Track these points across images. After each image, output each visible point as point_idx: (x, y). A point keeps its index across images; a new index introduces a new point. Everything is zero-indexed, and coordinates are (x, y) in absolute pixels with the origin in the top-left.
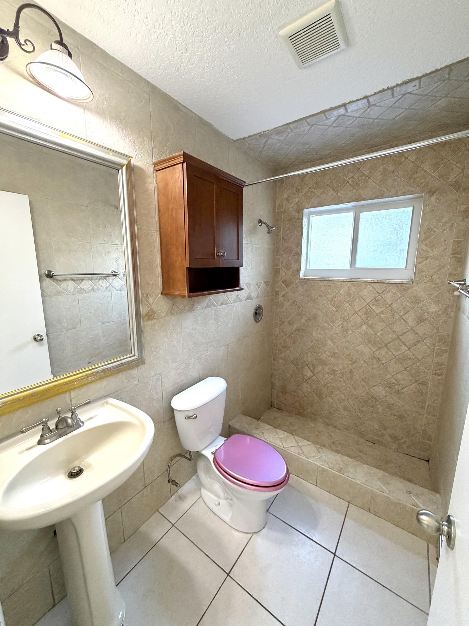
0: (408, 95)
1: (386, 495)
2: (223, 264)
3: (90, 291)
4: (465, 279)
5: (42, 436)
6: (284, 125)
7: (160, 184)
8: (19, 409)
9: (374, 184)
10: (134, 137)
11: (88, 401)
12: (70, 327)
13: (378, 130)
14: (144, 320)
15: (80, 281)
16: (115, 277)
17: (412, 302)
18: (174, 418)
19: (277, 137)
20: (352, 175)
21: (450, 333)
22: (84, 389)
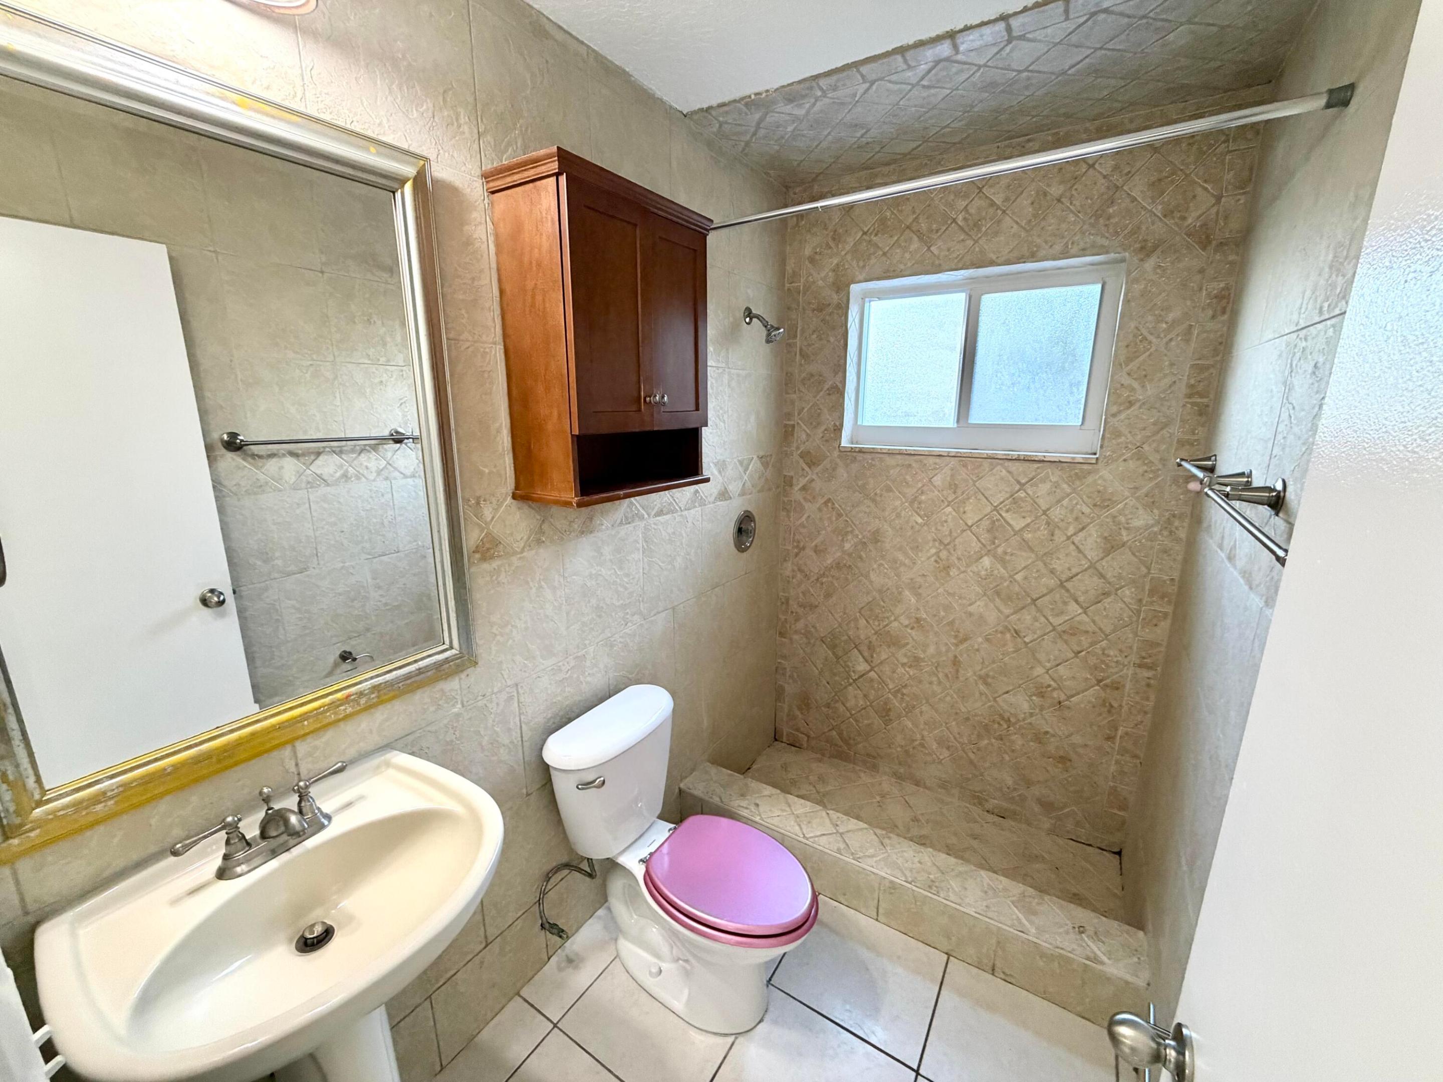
0: (1102, 16)
1: (1030, 938)
2: (664, 423)
3: (338, 481)
4: (1215, 455)
5: (226, 857)
6: (804, 80)
7: (502, 225)
8: (162, 795)
9: (1015, 226)
10: (430, 105)
11: (340, 764)
12: (292, 568)
13: (1028, 96)
14: (472, 560)
15: (313, 457)
16: (398, 445)
17: (1095, 505)
18: (552, 785)
19: (788, 108)
20: (964, 203)
21: (1176, 575)
22: (329, 734)
